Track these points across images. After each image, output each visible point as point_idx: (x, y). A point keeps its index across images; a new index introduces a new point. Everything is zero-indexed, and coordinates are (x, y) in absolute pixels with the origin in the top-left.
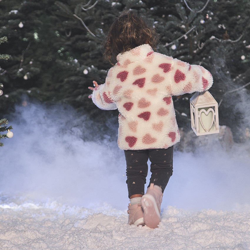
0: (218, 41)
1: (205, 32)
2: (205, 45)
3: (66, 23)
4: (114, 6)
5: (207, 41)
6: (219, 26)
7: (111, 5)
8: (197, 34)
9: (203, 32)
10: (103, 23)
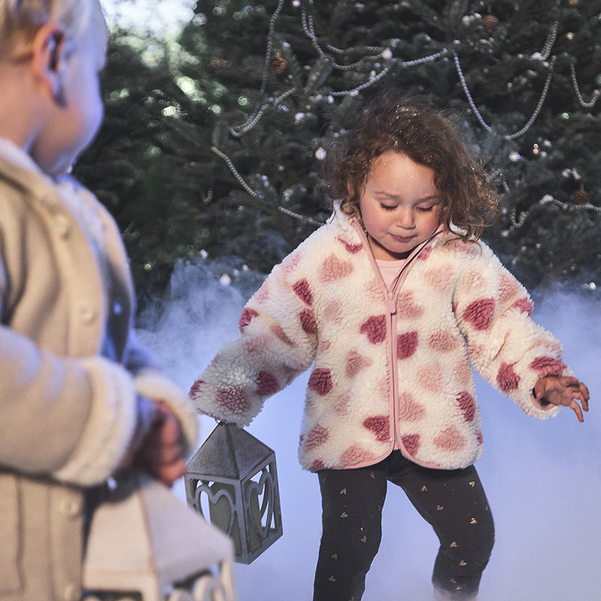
0: (561, 207)
1: (525, 185)
2: (528, 217)
3: (190, 167)
4: (300, 123)
5: (532, 207)
6: (565, 174)
7: (295, 120)
8: (507, 189)
9: (520, 185)
10: (281, 168)
